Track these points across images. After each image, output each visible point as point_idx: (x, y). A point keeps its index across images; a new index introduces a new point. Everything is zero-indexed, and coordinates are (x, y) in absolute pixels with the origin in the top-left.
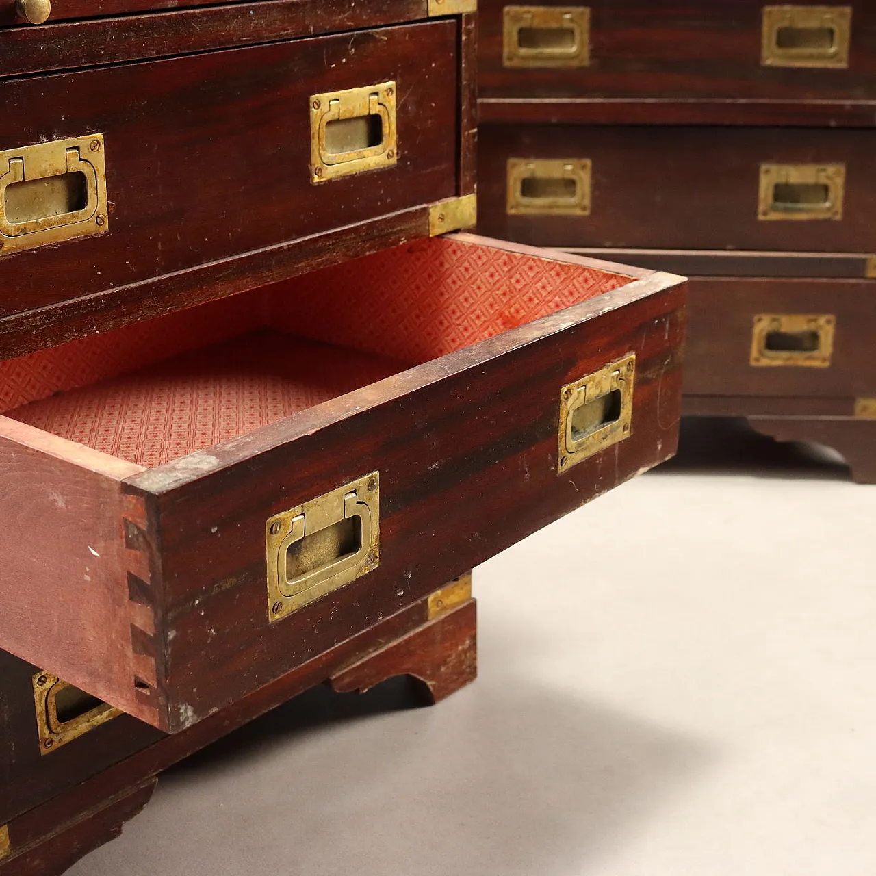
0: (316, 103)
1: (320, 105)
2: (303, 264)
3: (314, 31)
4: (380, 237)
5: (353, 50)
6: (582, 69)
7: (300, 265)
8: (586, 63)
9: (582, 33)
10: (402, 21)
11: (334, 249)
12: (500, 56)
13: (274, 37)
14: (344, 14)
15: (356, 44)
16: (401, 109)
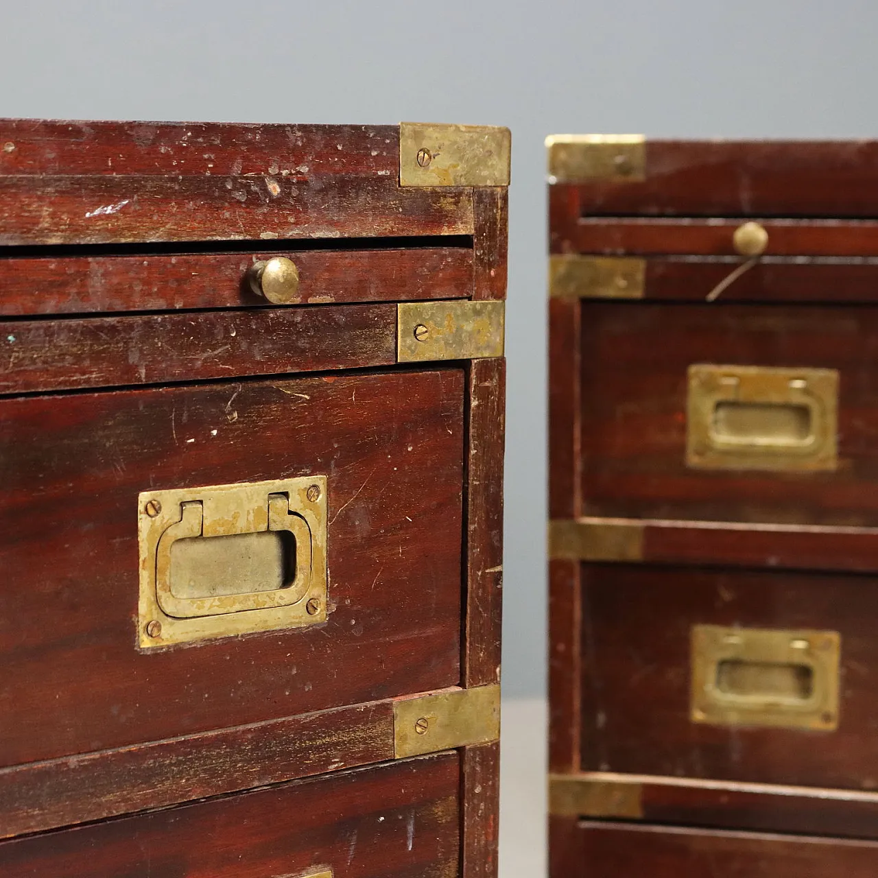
0: (153, 505)
1: (160, 508)
2: (110, 797)
3: (146, 377)
4: (285, 754)
5: (235, 415)
6: (821, 475)
7: (103, 800)
8: (832, 465)
9: (823, 414)
10: (341, 367)
11: (180, 772)
12: (681, 449)
13: (60, 383)
14: (213, 350)
15: (241, 405)
16: (339, 525)
